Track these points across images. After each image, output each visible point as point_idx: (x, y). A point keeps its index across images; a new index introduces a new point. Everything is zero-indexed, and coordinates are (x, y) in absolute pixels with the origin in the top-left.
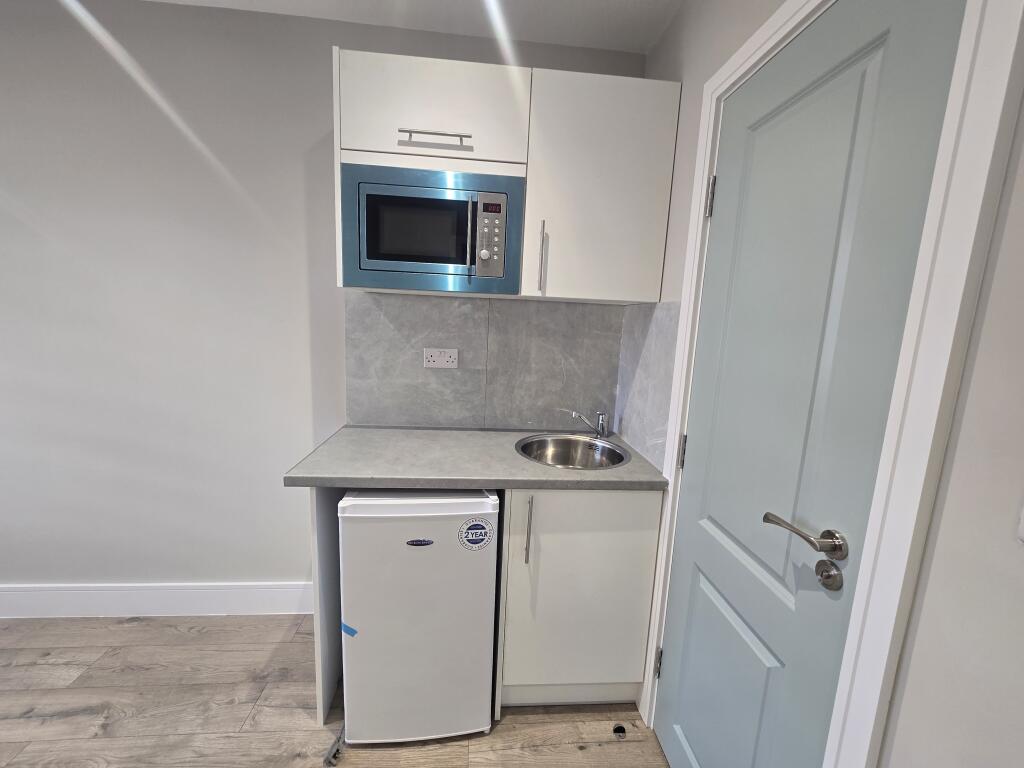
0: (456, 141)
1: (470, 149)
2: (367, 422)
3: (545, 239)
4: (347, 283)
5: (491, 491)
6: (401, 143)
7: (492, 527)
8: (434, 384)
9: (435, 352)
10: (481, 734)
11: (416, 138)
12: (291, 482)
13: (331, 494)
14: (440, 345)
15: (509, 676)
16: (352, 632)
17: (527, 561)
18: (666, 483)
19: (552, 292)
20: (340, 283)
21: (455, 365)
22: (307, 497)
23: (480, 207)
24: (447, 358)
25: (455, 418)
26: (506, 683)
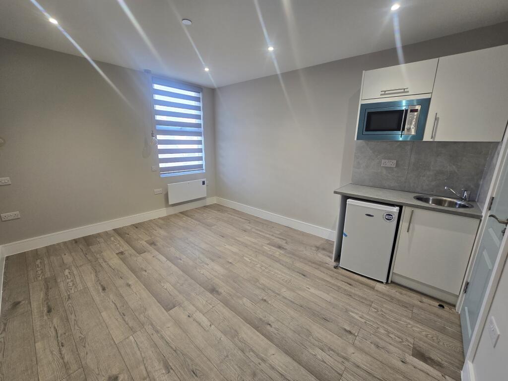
0: (403, 90)
1: (408, 92)
2: (358, 183)
3: (436, 119)
4: (357, 139)
5: (397, 206)
6: (381, 95)
7: (396, 216)
8: (384, 172)
9: (387, 161)
10: (382, 282)
11: (386, 92)
12: (335, 192)
13: (345, 198)
14: (389, 159)
15: (396, 269)
16: (346, 236)
17: (408, 231)
18: (482, 217)
19: (437, 139)
20: (356, 139)
21: (395, 166)
22: (339, 197)
23: (409, 111)
24: (392, 164)
25: (392, 185)
26: (394, 271)
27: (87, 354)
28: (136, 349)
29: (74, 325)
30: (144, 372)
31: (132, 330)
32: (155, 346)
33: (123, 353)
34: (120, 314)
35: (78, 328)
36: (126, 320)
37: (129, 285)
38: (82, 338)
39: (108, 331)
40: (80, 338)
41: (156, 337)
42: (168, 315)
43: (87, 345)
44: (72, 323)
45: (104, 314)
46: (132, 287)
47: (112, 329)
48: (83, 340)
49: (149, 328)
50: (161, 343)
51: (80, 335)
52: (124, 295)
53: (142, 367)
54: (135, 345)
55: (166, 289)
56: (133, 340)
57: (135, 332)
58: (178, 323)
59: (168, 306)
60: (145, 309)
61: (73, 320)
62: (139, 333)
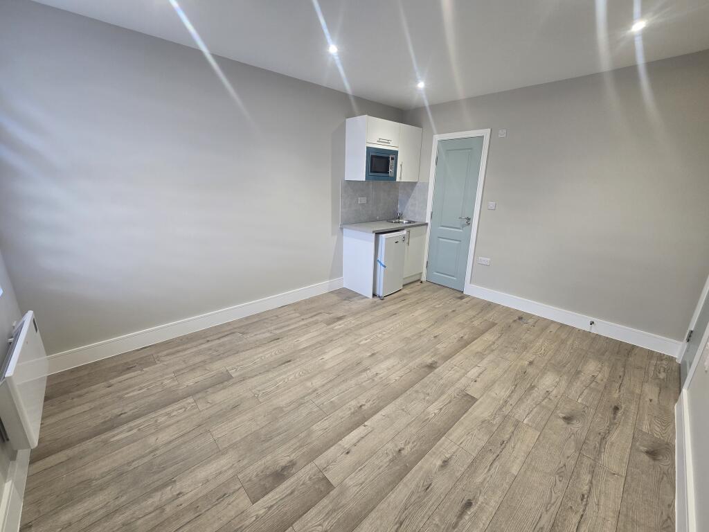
6: (378, 141)
8: (361, 208)
9: (361, 198)
11: (381, 140)
14: (363, 196)
18: (428, 223)
23: (390, 158)
24: (364, 200)
25: (366, 219)
27: (568, 457)
28: (533, 413)
29: (553, 504)
30: (546, 401)
31: (517, 424)
32: (521, 399)
33: (544, 423)
34: (503, 449)
35: (553, 494)
36: (508, 436)
37: (445, 463)
38: (560, 476)
39: (533, 450)
40: (561, 479)
41: (512, 401)
42: (482, 398)
43: (561, 465)
44: (553, 509)
45: (515, 470)
46: (448, 456)
47: (528, 446)
48: (560, 473)
49: (506, 410)
50: (516, 396)
51: (558, 482)
52: (470, 461)
53: (544, 403)
54: (531, 416)
55: (441, 409)
56: (527, 419)
57: (518, 421)
58: (488, 388)
59: (469, 401)
60: (483, 422)
61: (549, 513)
62: (517, 417)
